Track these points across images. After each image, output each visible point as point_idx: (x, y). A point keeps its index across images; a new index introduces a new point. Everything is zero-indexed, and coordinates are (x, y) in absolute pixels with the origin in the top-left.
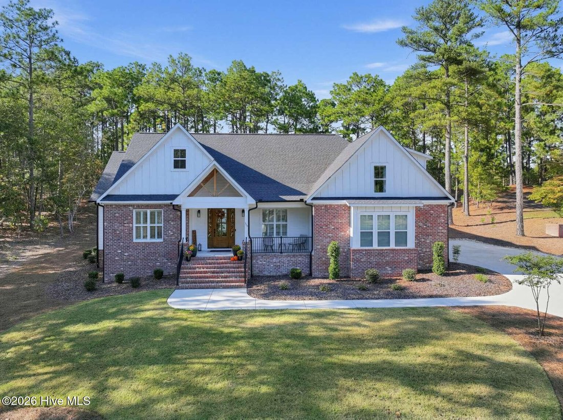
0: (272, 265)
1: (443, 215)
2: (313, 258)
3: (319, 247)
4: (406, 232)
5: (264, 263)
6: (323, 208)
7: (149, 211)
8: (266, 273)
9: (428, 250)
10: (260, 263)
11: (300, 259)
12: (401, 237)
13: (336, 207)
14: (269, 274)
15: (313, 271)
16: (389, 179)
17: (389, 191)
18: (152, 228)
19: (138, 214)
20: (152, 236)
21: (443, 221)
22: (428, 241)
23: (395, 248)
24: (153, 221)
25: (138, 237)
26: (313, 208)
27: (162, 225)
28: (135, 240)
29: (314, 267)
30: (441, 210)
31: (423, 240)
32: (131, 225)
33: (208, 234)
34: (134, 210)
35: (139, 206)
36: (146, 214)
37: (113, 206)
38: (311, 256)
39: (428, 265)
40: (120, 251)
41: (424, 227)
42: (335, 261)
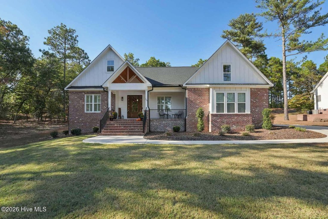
0: (162, 126)
1: (265, 94)
2: (187, 120)
3: (190, 114)
4: (245, 103)
5: (158, 124)
6: (193, 90)
7: (93, 95)
8: (159, 130)
9: (257, 116)
10: (155, 124)
11: (179, 122)
12: (242, 107)
13: (201, 89)
14: (160, 131)
15: (187, 128)
16: (233, 73)
17: (233, 80)
18: (95, 105)
19: (88, 97)
20: (95, 110)
21: (266, 98)
22: (257, 111)
23: (237, 113)
24: (95, 101)
25: (87, 110)
26: (187, 90)
27: (100, 103)
28: (85, 112)
29: (187, 126)
30: (264, 92)
31: (253, 110)
32: (83, 103)
33: (127, 110)
34: (85, 95)
35: (88, 92)
36: (91, 97)
37: (74, 92)
38: (185, 120)
39: (257, 125)
40: (77, 118)
41: (255, 102)
42: (201, 120)
